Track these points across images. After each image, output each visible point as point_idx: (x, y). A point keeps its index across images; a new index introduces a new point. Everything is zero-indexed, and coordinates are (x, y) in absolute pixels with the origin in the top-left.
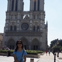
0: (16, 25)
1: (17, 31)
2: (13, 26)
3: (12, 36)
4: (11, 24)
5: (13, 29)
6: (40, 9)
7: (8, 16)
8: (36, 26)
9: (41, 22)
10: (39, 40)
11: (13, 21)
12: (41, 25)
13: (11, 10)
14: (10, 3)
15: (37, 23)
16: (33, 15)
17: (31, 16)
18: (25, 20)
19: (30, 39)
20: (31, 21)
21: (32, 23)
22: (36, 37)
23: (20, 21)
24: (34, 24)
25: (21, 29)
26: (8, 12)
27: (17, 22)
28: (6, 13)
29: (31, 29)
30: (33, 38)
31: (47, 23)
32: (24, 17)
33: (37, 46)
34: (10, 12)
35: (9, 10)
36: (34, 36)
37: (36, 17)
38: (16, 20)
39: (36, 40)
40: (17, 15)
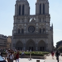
0: (23, 28)
1: (25, 34)
2: (20, 29)
3: (20, 38)
4: (19, 27)
5: (21, 32)
6: (46, 12)
7: (16, 20)
8: (42, 28)
9: (47, 25)
10: (45, 42)
11: (20, 25)
12: (47, 27)
13: (18, 14)
14: (17, 8)
15: (43, 26)
16: (38, 18)
17: (37, 19)
18: (31, 23)
19: (37, 41)
20: (37, 24)
21: (38, 26)
22: (42, 39)
23: (27, 24)
24: (40, 27)
25: (28, 32)
26: (16, 17)
27: (24, 25)
28: (14, 17)
29: (37, 32)
30: (39, 40)
31: (52, 25)
32: (31, 20)
33: (43, 48)
34: (17, 17)
35: (16, 15)
36: (41, 38)
37: (42, 20)
38: (23, 24)
39: (42, 41)
40: (24, 19)
